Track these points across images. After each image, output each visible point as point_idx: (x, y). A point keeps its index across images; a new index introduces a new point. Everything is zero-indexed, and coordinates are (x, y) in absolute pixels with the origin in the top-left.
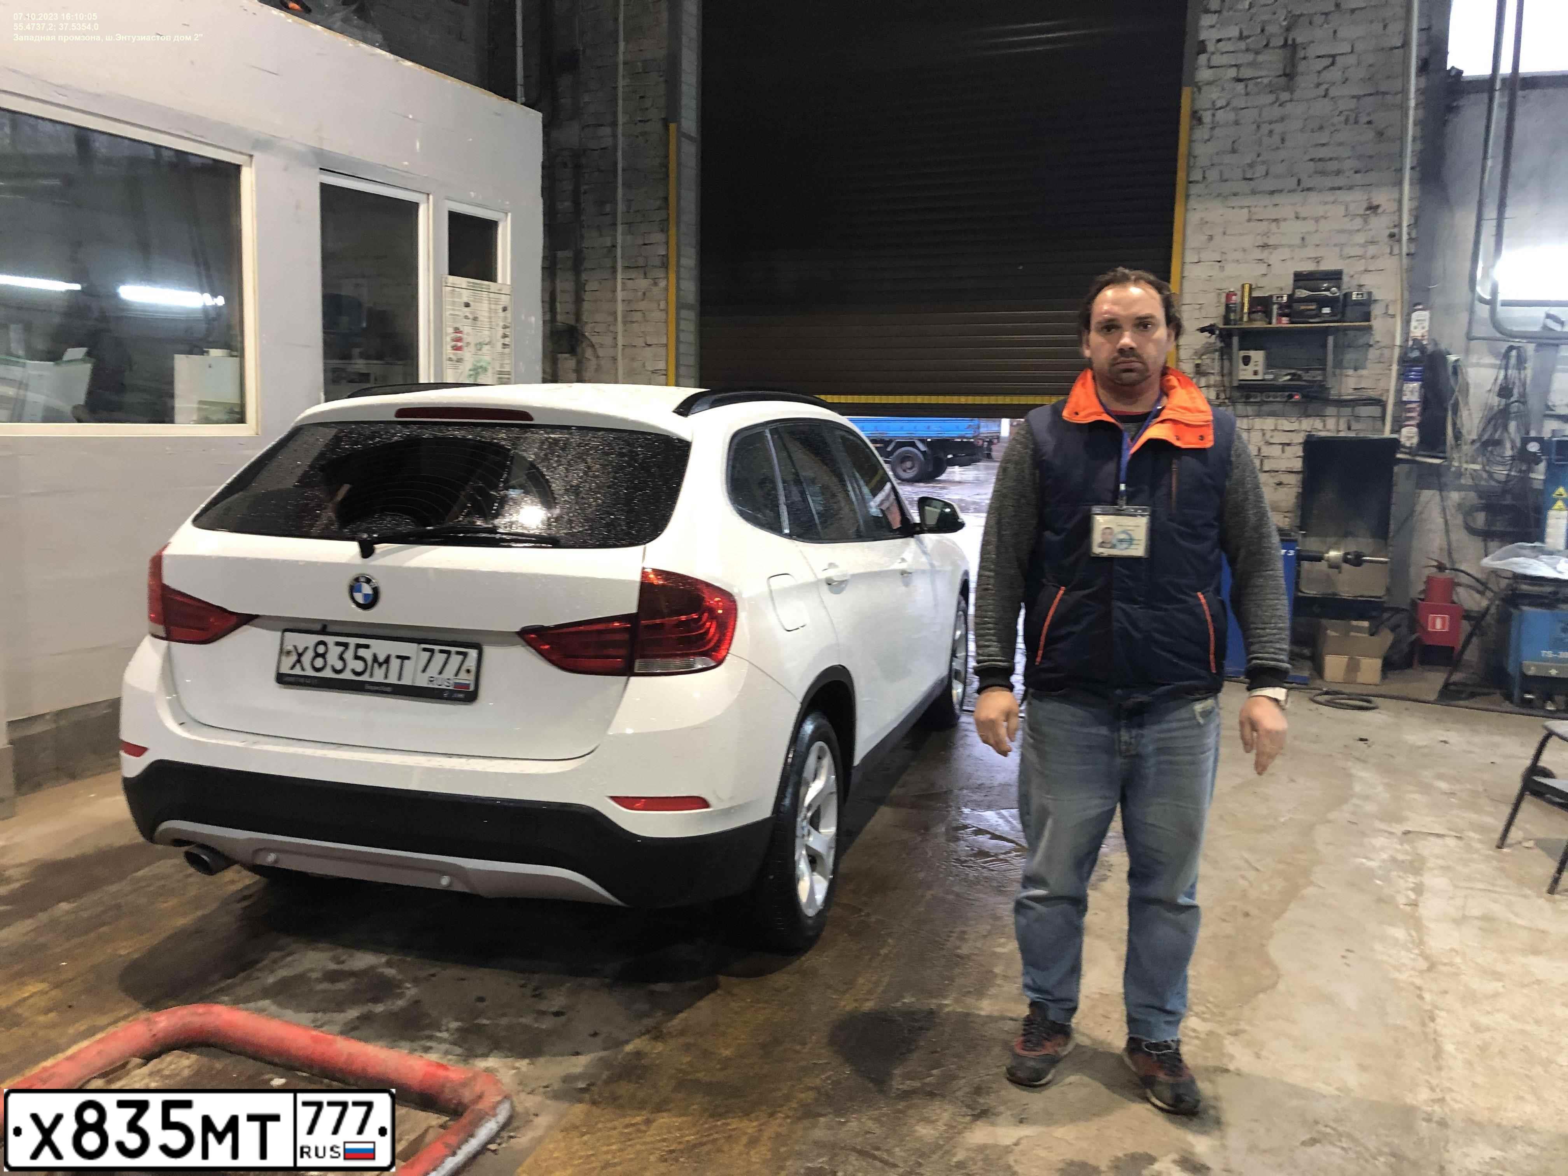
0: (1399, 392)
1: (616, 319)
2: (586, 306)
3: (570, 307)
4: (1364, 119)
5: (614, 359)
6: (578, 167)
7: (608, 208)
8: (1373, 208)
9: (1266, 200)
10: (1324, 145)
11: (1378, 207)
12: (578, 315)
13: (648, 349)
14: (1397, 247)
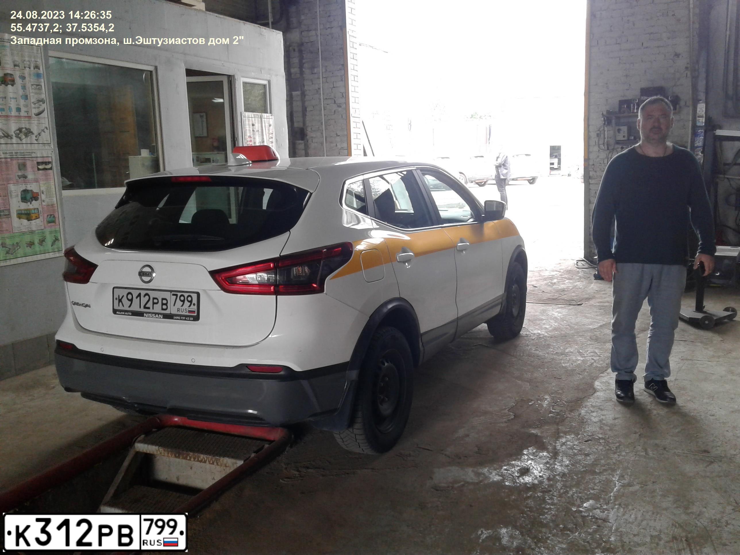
0: (693, 142)
1: (322, 124)
2: (308, 118)
3: (301, 119)
4: (671, 14)
5: (322, 144)
6: (300, 51)
7: (316, 70)
8: (677, 55)
9: (627, 53)
10: (653, 26)
11: (679, 54)
12: (304, 123)
13: (338, 137)
14: (689, 73)
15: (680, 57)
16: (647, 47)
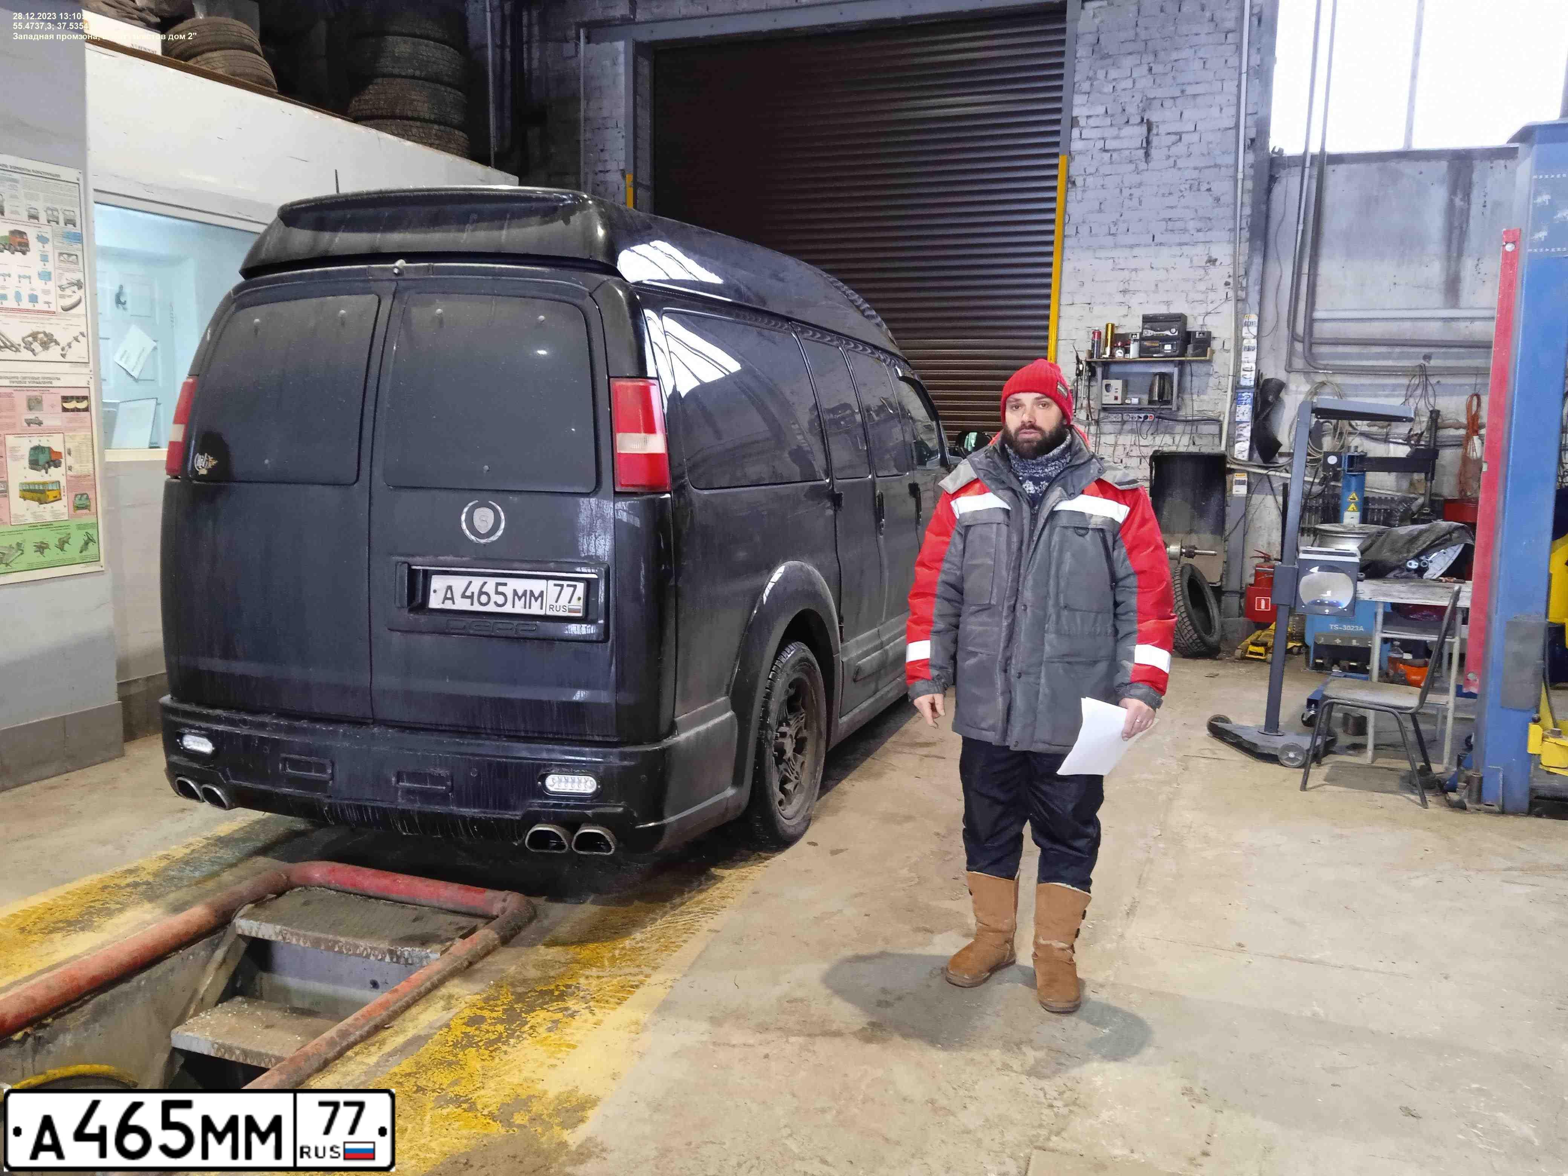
0: (1233, 413)
4: (1204, 187)
8: (1212, 261)
9: (1127, 252)
10: (1172, 207)
11: (1216, 260)
14: (1231, 294)
15: (1218, 263)
16: (1161, 244)
